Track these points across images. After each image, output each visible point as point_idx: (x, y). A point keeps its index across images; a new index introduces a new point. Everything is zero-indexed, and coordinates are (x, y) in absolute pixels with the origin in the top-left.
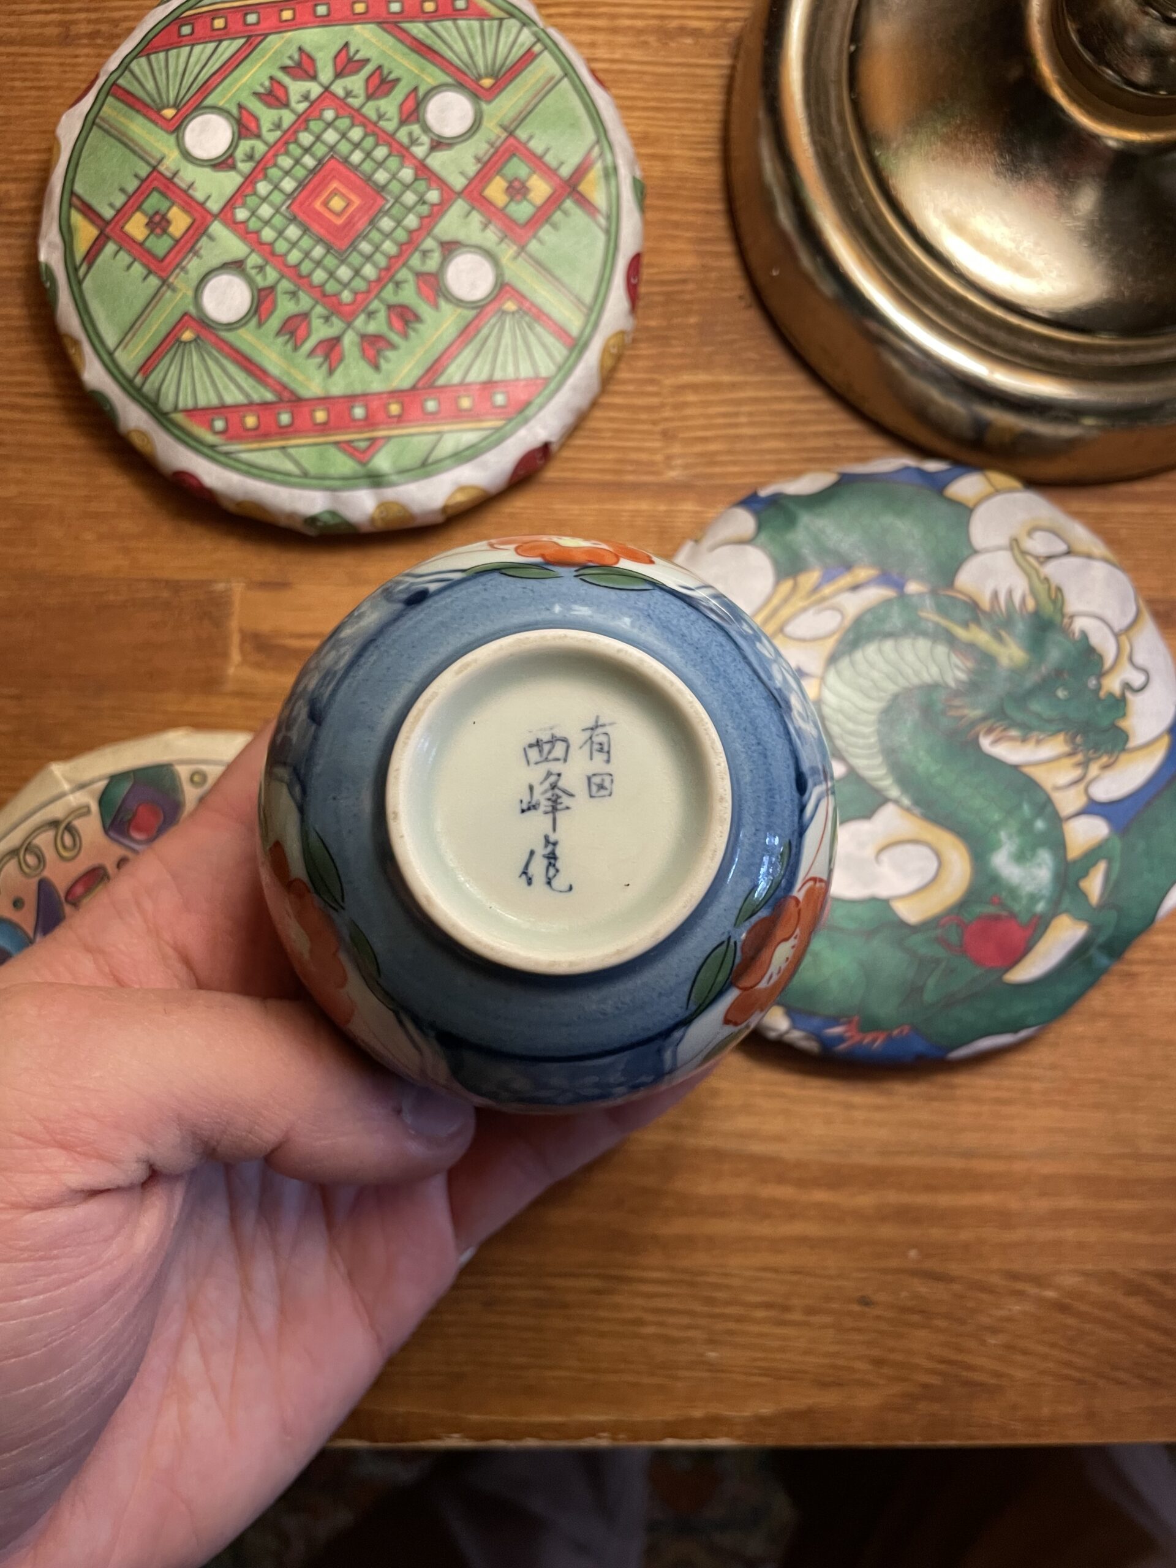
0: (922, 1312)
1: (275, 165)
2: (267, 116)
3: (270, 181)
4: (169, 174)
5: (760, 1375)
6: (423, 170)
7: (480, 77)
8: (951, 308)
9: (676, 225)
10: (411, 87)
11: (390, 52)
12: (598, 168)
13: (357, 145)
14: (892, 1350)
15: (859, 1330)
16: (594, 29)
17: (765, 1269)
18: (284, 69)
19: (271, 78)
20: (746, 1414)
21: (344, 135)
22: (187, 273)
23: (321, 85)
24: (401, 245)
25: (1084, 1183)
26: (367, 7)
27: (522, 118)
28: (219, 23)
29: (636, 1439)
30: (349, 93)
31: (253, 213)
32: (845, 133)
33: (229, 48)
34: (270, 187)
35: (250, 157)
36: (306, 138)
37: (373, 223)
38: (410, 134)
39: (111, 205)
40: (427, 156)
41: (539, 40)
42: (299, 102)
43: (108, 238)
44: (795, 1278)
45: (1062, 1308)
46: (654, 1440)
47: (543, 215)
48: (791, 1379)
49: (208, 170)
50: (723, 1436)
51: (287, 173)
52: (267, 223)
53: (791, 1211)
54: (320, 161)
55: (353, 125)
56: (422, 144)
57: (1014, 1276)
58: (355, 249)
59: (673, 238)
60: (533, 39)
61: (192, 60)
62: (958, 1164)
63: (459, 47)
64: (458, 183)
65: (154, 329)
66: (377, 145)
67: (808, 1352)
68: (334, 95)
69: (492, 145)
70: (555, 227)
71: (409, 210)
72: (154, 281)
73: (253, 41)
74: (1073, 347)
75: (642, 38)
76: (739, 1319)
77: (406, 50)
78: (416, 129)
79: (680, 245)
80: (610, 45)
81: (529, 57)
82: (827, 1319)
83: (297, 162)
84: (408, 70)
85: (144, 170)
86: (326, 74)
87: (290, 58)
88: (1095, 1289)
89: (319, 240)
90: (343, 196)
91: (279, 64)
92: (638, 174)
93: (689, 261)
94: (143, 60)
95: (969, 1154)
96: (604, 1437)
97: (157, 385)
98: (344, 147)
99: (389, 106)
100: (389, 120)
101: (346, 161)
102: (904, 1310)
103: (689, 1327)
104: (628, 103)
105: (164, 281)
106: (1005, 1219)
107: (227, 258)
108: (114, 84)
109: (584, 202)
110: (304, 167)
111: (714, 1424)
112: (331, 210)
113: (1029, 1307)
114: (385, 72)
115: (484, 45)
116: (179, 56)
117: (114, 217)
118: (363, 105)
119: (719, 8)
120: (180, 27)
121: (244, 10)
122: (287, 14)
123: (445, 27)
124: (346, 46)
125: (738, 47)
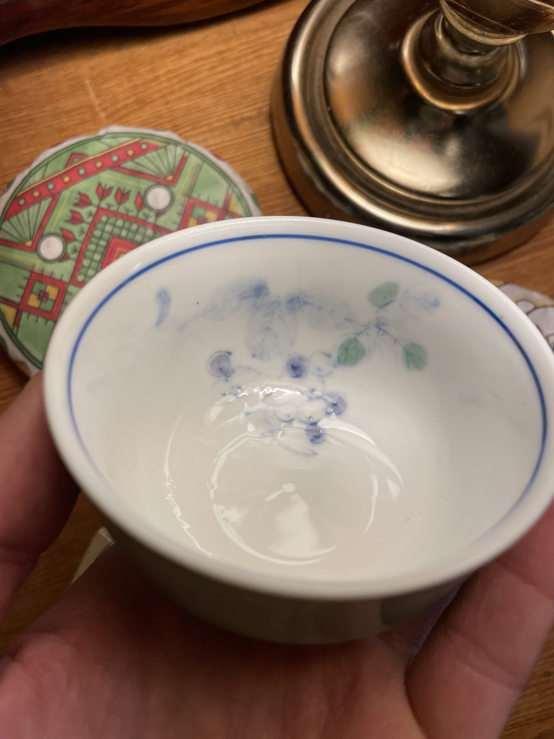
1: (88, 250)
2: (75, 229)
3: (89, 258)
4: (39, 272)
6: (156, 229)
7: (166, 177)
8: (415, 206)
10: (137, 193)
11: (121, 180)
12: (234, 199)
13: (122, 228)
15: (549, 689)
16: (203, 133)
18: (76, 205)
19: (71, 211)
21: (114, 225)
23: (95, 206)
26: (103, 163)
27: (192, 188)
30: (109, 206)
31: (86, 276)
34: (89, 262)
35: (75, 251)
36: (97, 233)
38: (145, 214)
39: (18, 295)
40: (156, 220)
41: (186, 150)
42: (88, 218)
43: (22, 311)
48: (527, 724)
49: (57, 264)
51: (95, 252)
54: (108, 241)
55: (117, 220)
56: (151, 217)
60: (182, 151)
61: (31, 215)
63: (151, 166)
66: (131, 224)
68: (103, 209)
69: (183, 206)
72: (50, 324)
73: (55, 197)
74: (476, 205)
75: (226, 129)
77: (128, 177)
78: (146, 211)
80: (214, 138)
81: (184, 160)
82: (533, 690)
83: (97, 245)
84: (134, 186)
85: (27, 274)
86: (95, 200)
87: (76, 199)
91: (72, 203)
92: (251, 191)
94: (7, 222)
98: (116, 231)
99: (130, 205)
100: (132, 211)
101: (119, 237)
105: (55, 322)
109: (233, 215)
110: (102, 246)
114: (122, 190)
115: (162, 162)
116: (23, 215)
117: (21, 301)
118: (118, 208)
119: (255, 104)
120: (19, 201)
121: (46, 184)
122: (67, 179)
123: (141, 160)
124: (100, 185)
125: (271, 118)
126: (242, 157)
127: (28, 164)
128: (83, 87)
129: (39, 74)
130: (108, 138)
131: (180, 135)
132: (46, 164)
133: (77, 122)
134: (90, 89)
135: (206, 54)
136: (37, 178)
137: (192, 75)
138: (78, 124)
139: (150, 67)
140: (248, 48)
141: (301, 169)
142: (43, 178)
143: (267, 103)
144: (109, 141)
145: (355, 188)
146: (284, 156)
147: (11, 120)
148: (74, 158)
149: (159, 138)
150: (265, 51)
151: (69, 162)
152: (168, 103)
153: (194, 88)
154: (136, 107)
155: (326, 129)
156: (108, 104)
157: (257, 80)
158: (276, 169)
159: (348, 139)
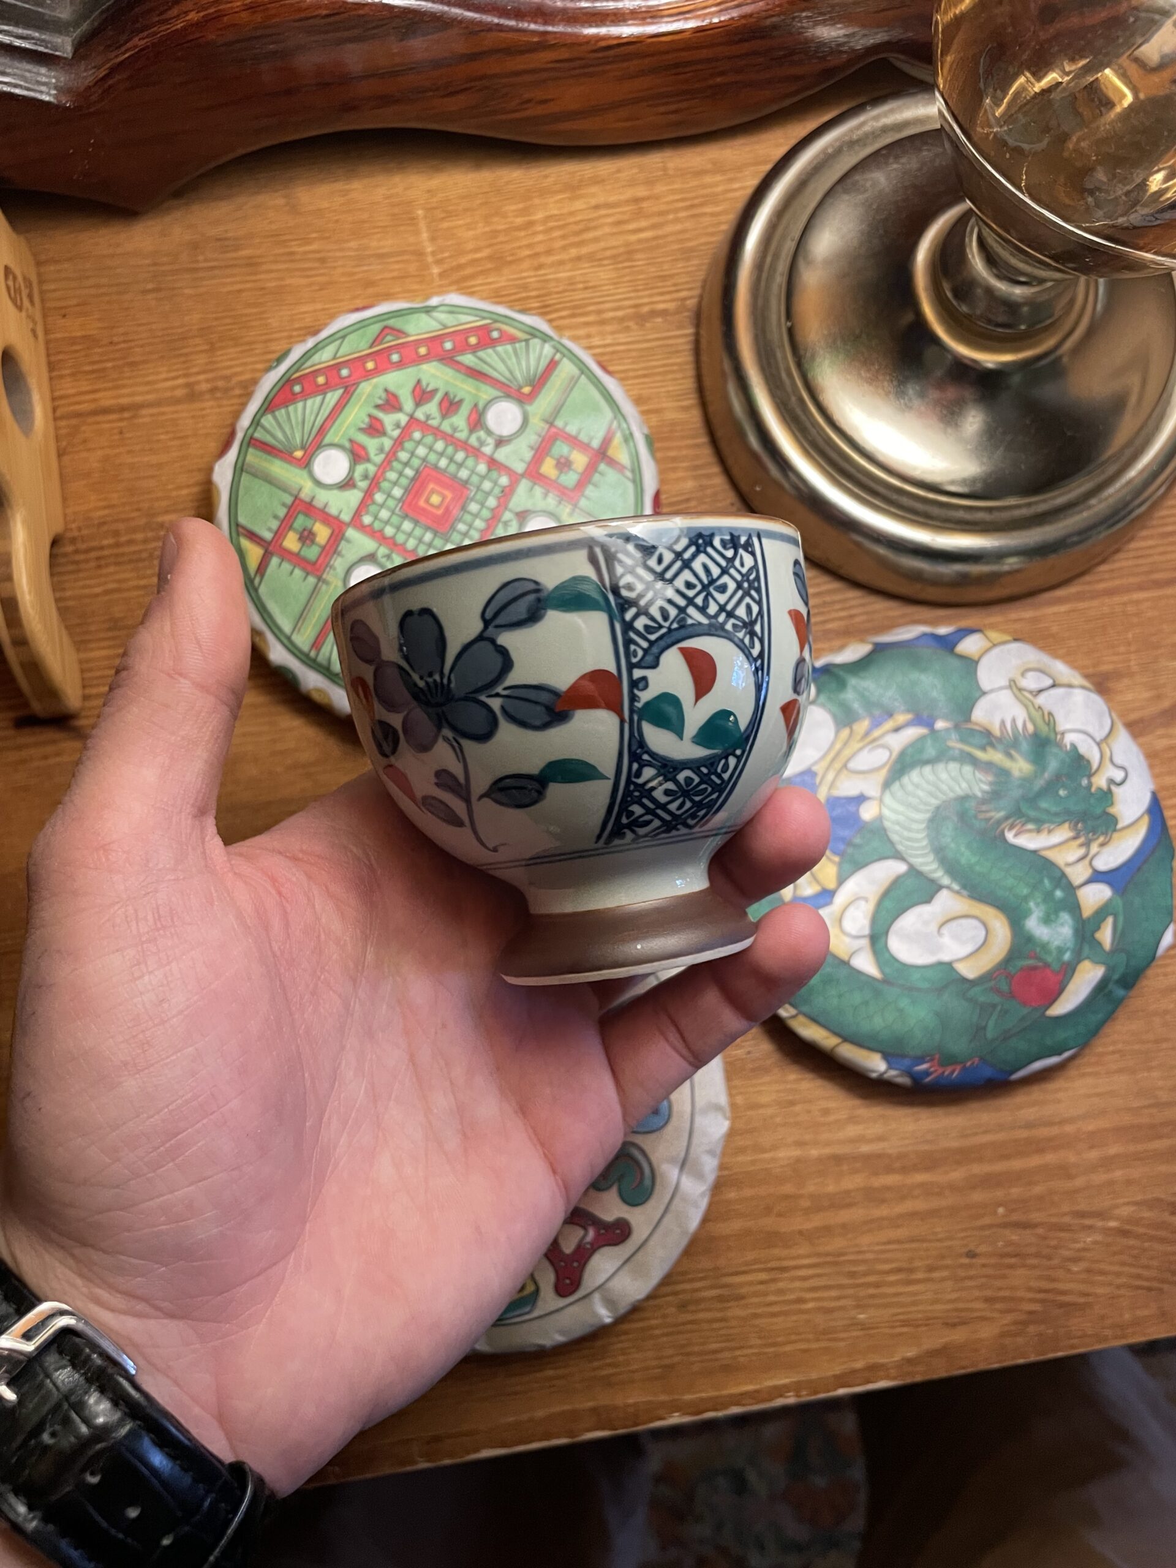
0: (1016, 1256)
1: (385, 480)
2: (372, 444)
3: (384, 492)
4: (308, 499)
5: (903, 1326)
6: (493, 463)
7: (521, 387)
8: (895, 497)
9: (674, 459)
10: (473, 405)
11: (451, 381)
12: (618, 438)
13: (441, 454)
14: (1000, 1289)
15: (971, 1278)
16: (587, 324)
17: (889, 1242)
18: (378, 407)
19: (370, 416)
20: (896, 1359)
21: (431, 448)
22: (335, 569)
23: (407, 414)
24: (486, 520)
25: (1121, 1132)
26: (429, 349)
27: (557, 411)
28: (321, 380)
29: (816, 1393)
30: (428, 417)
31: (376, 517)
32: (794, 383)
33: (333, 397)
34: (384, 497)
35: (365, 477)
36: (403, 456)
37: (464, 508)
38: (479, 439)
39: (270, 529)
40: (494, 452)
41: (558, 351)
42: (393, 430)
43: (272, 554)
44: (914, 1245)
45: (1123, 1233)
46: (829, 1391)
47: (586, 478)
48: (926, 1325)
49: (335, 492)
50: (882, 1379)
51: (395, 483)
52: (387, 522)
53: (903, 1194)
54: (417, 471)
55: (436, 440)
56: (488, 444)
57: (1082, 1215)
58: (454, 530)
59: (674, 469)
60: (552, 351)
61: (308, 411)
62: (1024, 1134)
63: (501, 367)
64: (520, 467)
65: (317, 616)
66: (456, 451)
67: (936, 1301)
68: (417, 420)
69: (539, 436)
70: (596, 485)
71: (488, 494)
72: (312, 580)
73: (349, 390)
74: (990, 510)
75: (626, 324)
76: (877, 1285)
77: (463, 377)
78: (482, 434)
79: (680, 474)
80: (602, 334)
81: (552, 365)
82: (945, 1273)
83: (401, 474)
84: (469, 393)
85: (289, 500)
86: (408, 404)
87: (380, 398)
88: (1147, 1214)
89: (427, 528)
90: (439, 493)
91: (373, 404)
92: (646, 431)
93: (690, 484)
94: (269, 417)
95: (1029, 1125)
96: (789, 1397)
97: (327, 654)
98: (432, 457)
99: (459, 421)
100: (461, 431)
101: (436, 467)
102: (1003, 1256)
103: (839, 1298)
104: (622, 375)
105: (319, 579)
106: (1064, 1171)
107: (363, 553)
108: (251, 438)
109: (612, 463)
110: (407, 477)
111: (873, 1370)
112: (432, 505)
113: (1099, 1237)
114: (452, 396)
115: (519, 363)
116: (296, 410)
117: (273, 538)
118: (441, 424)
119: (677, 291)
120: (293, 386)
121: (337, 367)
122: (370, 365)
123: (488, 354)
124: (419, 382)
125: (698, 318)
126: (640, 373)
127: (316, 332)
128: (413, 220)
129: (347, 187)
130: (443, 312)
131: (550, 321)
132: (341, 336)
133: (395, 274)
134: (422, 225)
135: (613, 199)
136: (325, 356)
137: (587, 229)
138: (393, 278)
139: (521, 206)
140: (682, 200)
141: (730, 410)
142: (334, 358)
143: (697, 292)
144: (442, 317)
145: (807, 453)
146: (708, 382)
147: (292, 253)
148: (387, 335)
149: (519, 325)
150: (708, 209)
151: (378, 339)
152: (540, 267)
153: (584, 250)
154: (489, 266)
155: (779, 355)
156: (446, 254)
157: (687, 254)
158: (692, 400)
159: (810, 376)
